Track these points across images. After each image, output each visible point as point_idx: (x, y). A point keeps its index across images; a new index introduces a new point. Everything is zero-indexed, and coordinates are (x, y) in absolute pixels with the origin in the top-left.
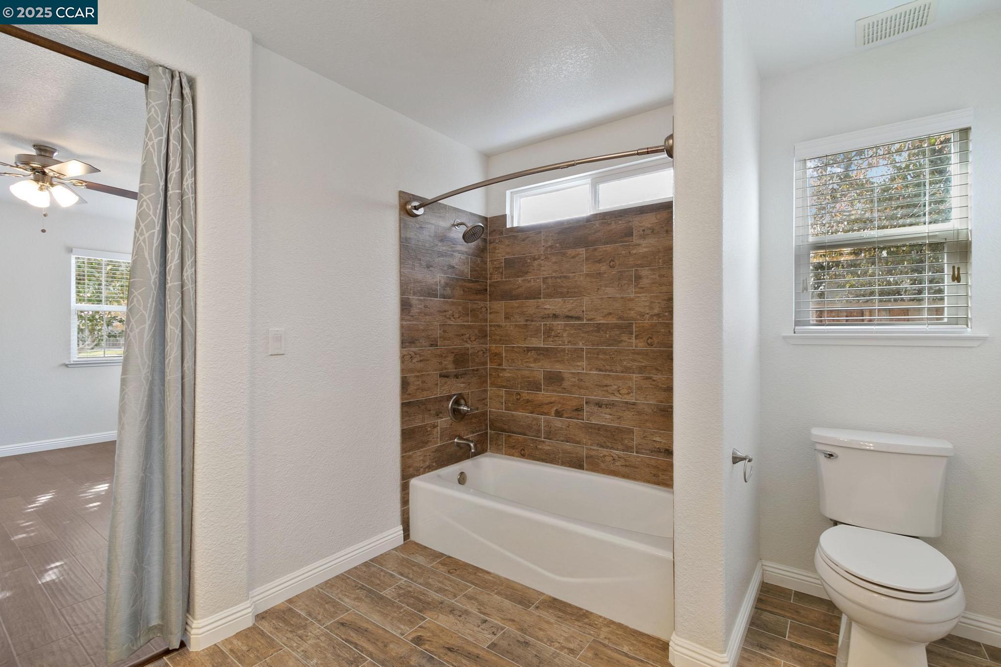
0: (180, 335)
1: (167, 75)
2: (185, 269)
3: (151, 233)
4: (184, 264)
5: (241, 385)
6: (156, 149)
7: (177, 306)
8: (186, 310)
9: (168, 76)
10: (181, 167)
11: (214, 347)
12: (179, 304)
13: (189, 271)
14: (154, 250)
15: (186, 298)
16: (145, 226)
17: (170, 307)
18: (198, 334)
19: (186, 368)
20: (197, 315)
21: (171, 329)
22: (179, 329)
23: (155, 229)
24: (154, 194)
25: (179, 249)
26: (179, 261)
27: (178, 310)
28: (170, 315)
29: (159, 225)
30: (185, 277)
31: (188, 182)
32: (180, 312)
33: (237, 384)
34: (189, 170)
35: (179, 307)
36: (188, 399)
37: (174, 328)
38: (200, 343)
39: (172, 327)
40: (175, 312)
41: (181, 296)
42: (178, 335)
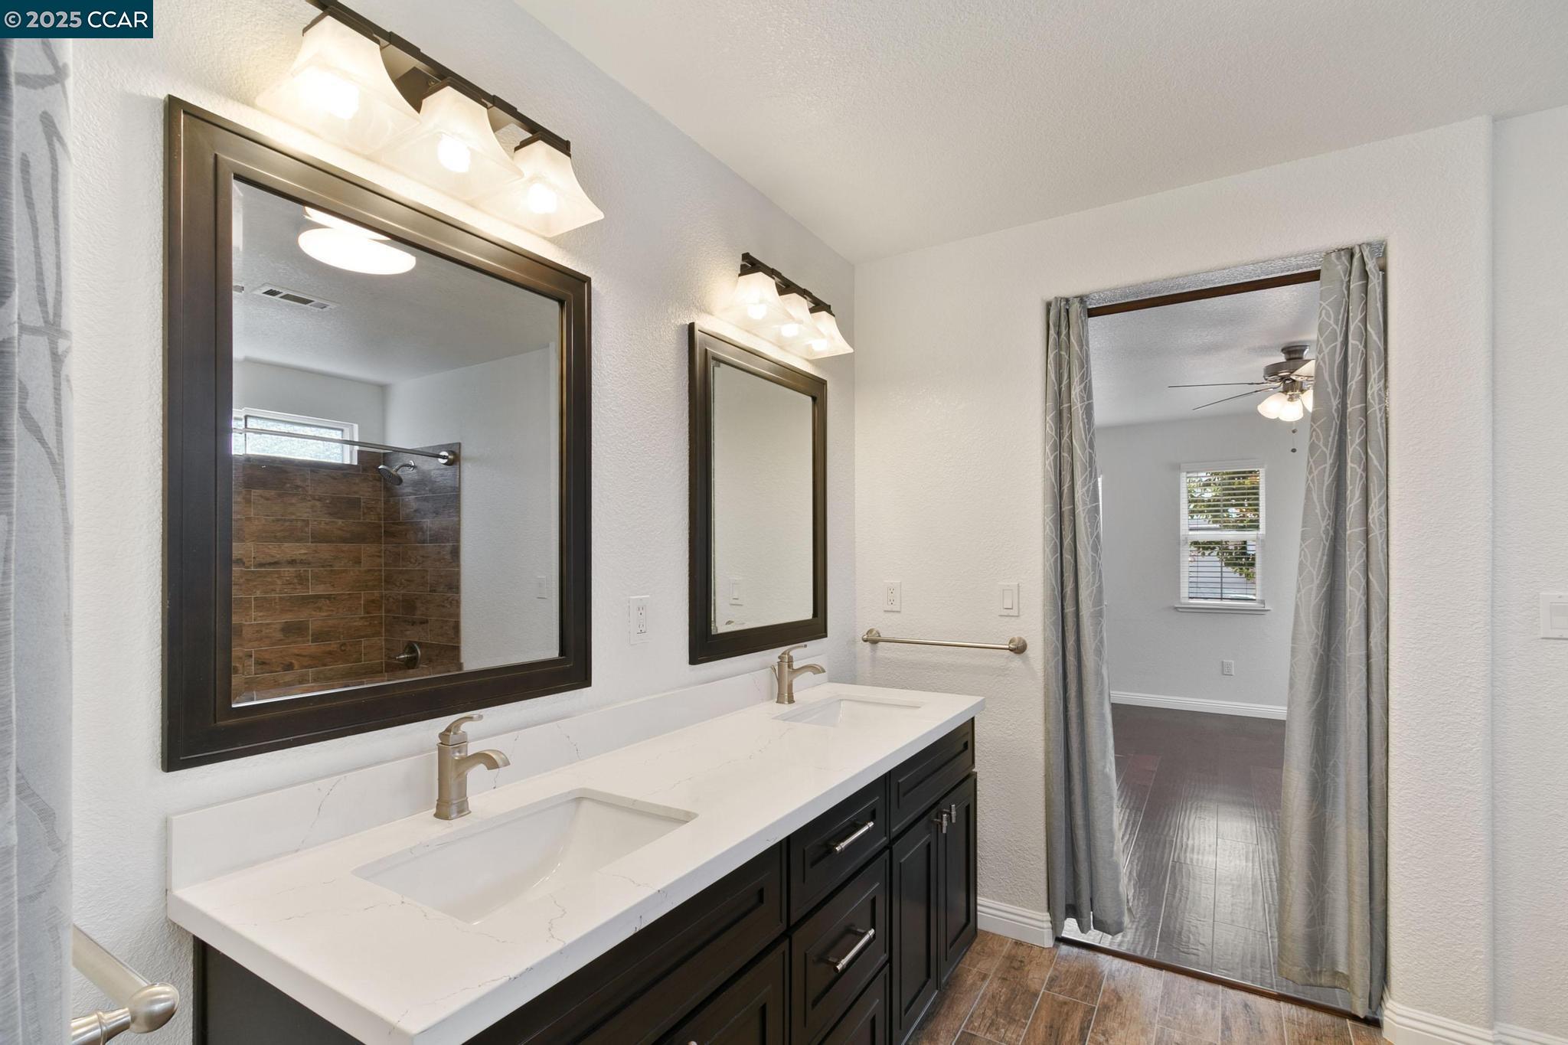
0: (1364, 599)
1: (1343, 258)
2: (1370, 508)
3: (1322, 469)
4: (1369, 502)
5: (1469, 680)
6: (1327, 362)
7: (1358, 561)
8: (1373, 566)
9: (1345, 259)
10: (1364, 372)
11: (1417, 619)
12: (1362, 557)
13: (1376, 511)
14: (1324, 490)
15: (1372, 548)
16: (1314, 461)
17: (1350, 562)
18: (1392, 598)
19: (1372, 644)
20: (1390, 572)
21: (1350, 591)
22: (1361, 591)
23: (1325, 463)
24: (1325, 418)
25: (1362, 483)
26: (1361, 499)
27: (1360, 565)
28: (1350, 573)
29: (1332, 457)
30: (1370, 520)
31: (1373, 390)
32: (1362, 568)
33: (1460, 679)
34: (1374, 373)
35: (1362, 561)
36: (1376, 687)
37: (1355, 590)
38: (1394, 611)
39: (1351, 588)
40: (1356, 568)
41: (1365, 546)
42: (1360, 599)
